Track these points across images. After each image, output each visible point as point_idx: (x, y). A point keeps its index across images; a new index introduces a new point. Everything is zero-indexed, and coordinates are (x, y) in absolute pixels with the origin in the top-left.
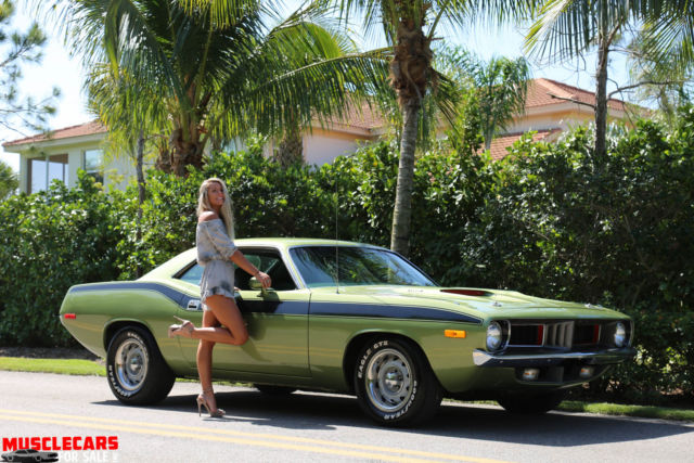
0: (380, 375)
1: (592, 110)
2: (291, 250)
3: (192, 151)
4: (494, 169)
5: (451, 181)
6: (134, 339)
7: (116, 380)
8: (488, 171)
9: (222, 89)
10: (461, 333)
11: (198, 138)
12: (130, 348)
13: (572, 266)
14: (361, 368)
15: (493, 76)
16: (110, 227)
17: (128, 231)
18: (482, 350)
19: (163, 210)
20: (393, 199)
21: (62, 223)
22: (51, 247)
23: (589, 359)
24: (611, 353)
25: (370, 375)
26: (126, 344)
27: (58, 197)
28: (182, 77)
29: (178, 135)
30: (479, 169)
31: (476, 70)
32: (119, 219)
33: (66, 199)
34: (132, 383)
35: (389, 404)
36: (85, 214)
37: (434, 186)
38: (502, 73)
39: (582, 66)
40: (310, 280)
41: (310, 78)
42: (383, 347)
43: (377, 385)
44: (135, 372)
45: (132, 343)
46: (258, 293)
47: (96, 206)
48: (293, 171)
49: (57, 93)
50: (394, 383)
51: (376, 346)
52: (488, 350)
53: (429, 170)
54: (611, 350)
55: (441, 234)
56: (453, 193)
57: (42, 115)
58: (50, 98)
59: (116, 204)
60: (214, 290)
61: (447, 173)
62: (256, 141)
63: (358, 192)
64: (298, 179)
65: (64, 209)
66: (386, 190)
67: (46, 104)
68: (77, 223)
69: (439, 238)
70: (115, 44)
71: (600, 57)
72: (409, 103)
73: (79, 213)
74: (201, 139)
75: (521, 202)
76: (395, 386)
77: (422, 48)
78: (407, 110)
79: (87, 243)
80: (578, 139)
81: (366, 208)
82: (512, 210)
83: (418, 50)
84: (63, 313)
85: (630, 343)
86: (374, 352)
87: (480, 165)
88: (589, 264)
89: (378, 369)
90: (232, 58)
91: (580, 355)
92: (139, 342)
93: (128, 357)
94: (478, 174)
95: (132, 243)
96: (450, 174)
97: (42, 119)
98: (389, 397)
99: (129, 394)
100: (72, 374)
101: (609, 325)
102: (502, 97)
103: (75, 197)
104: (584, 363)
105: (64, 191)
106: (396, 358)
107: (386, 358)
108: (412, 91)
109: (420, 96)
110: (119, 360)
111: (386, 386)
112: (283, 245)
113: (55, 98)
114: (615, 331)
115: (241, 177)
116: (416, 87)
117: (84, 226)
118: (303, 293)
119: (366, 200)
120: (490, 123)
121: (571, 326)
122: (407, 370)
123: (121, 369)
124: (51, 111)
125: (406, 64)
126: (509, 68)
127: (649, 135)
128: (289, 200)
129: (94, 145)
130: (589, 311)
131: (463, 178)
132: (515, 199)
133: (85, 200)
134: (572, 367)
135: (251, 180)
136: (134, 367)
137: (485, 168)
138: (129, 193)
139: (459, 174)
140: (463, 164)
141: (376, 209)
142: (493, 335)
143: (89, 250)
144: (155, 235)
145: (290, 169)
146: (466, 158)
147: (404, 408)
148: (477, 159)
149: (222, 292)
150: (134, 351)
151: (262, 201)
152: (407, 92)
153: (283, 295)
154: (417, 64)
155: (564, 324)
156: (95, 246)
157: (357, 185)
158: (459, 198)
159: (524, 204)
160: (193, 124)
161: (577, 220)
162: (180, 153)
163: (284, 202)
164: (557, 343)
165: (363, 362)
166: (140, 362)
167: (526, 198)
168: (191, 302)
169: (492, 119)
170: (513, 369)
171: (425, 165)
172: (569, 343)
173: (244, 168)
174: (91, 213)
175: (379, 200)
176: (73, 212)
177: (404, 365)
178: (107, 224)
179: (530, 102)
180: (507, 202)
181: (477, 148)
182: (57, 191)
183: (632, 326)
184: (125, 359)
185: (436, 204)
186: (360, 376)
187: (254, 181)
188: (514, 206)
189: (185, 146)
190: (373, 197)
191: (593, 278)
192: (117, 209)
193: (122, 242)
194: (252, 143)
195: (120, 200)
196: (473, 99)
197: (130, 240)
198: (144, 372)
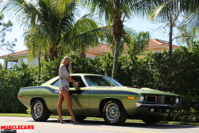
0: (110, 110)
1: (168, 43)
2: (84, 76)
3: (55, 54)
5: (128, 63)
6: (39, 103)
7: (34, 114)
8: (139, 61)
9: (64, 37)
10: (133, 98)
11: (56, 50)
12: (38, 105)
13: (163, 84)
14: (104, 109)
15: (140, 37)
16: (30, 78)
17: (36, 79)
20: (112, 68)
21: (17, 77)
22: (14, 83)
23: (169, 106)
25: (107, 110)
26: (37, 104)
27: (15, 69)
28: (52, 33)
29: (51, 50)
30: (136, 60)
31: (135, 35)
32: (33, 75)
33: (18, 70)
34: (38, 115)
35: (112, 119)
36: (23, 74)
37: (124, 65)
38: (142, 36)
39: (165, 32)
40: (90, 85)
41: (88, 34)
42: (111, 102)
43: (109, 114)
44: (39, 112)
46: (75, 88)
47: (26, 72)
49: (16, 40)
50: (114, 113)
51: (108, 102)
52: (140, 102)
53: (122, 60)
54: (175, 105)
55: (125, 78)
56: (129, 67)
57: (11, 46)
58: (14, 42)
59: (32, 71)
60: (64, 88)
61: (127, 61)
62: (73, 53)
63: (102, 67)
64: (85, 61)
65: (17, 73)
66: (110, 66)
67: (13, 43)
68: (21, 76)
69: (125, 79)
70: (34, 23)
71: (170, 28)
72: (117, 39)
73: (21, 74)
75: (149, 65)
76: (114, 114)
77: (121, 24)
78: (116, 41)
79: (24, 82)
80: (164, 52)
81: (104, 71)
82: (146, 68)
83: (120, 24)
85: (180, 103)
86: (108, 104)
87: (136, 59)
88: (168, 83)
89: (109, 109)
90: (66, 28)
91: (166, 105)
93: (37, 108)
95: (37, 82)
98: (112, 117)
99: (37, 118)
100: (20, 116)
101: (174, 98)
102: (142, 43)
103: (20, 70)
104: (167, 108)
105: (17, 68)
106: (114, 106)
107: (111, 106)
108: (118, 36)
109: (120, 37)
110: (35, 109)
111: (111, 114)
112: (82, 75)
113: (15, 41)
114: (176, 100)
116: (119, 35)
117: (23, 78)
118: (88, 88)
119: (104, 69)
120: (139, 50)
121: (164, 97)
122: (117, 109)
123: (35, 111)
124: (14, 45)
125: (116, 28)
126: (144, 34)
127: (184, 50)
128: (83, 67)
129: (25, 57)
130: (168, 93)
131: (132, 63)
132: (147, 65)
133: (23, 70)
134: (164, 109)
136: (39, 111)
137: (138, 60)
138: (36, 68)
139: (131, 61)
140: (132, 59)
141: (107, 72)
142: (142, 98)
143: (24, 84)
145: (83, 58)
146: (132, 57)
147: (116, 120)
148: (136, 57)
149: (65, 88)
150: (39, 106)
151: (75, 67)
152: (116, 36)
153: (82, 89)
154: (119, 28)
155: (162, 96)
156: (26, 83)
157: (101, 65)
158: (131, 68)
159: (150, 66)
160: (55, 46)
161: (164, 71)
162: (51, 55)
163: (81, 67)
164: (160, 102)
165: (105, 107)
166: (41, 109)
167: (150, 64)
168: (56, 91)
169: (139, 49)
170: (147, 108)
171: (121, 59)
172: (163, 102)
174: (25, 74)
175: (108, 69)
176: (20, 73)
177: (116, 107)
178: (29, 77)
179: (150, 45)
180: (145, 65)
181: (135, 54)
183: (181, 98)
184: (36, 108)
185: (124, 70)
186: (104, 111)
187: (73, 61)
189: (53, 53)
190: (106, 68)
191: (169, 87)
193: (34, 82)
194: (72, 53)
196: (135, 40)
198: (42, 112)
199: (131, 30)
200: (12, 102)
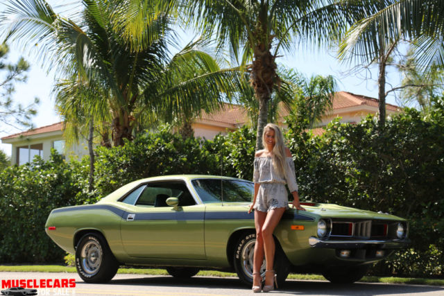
0: (250, 257)
2: (192, 181)
3: (125, 132)
4: (316, 141)
6: (93, 241)
7: (82, 268)
8: (312, 142)
9: (145, 93)
10: (302, 229)
11: (129, 123)
12: (90, 247)
13: (368, 193)
14: (238, 252)
15: (313, 88)
16: (72, 184)
17: (83, 187)
18: (315, 237)
19: (108, 166)
21: (41, 182)
22: (34, 198)
23: (382, 244)
24: (395, 242)
25: (244, 256)
26: (88, 244)
27: (38, 166)
28: (119, 85)
29: (116, 122)
30: (306, 141)
31: (303, 84)
32: (77, 179)
33: (43, 168)
34: (91, 269)
36: (55, 176)
38: (318, 85)
40: (205, 200)
41: (199, 84)
42: (252, 238)
43: (248, 262)
44: (93, 262)
45: (93, 244)
46: (172, 208)
47: (62, 171)
48: (190, 141)
49: (37, 101)
51: (247, 238)
52: (319, 237)
54: (395, 240)
57: (28, 115)
58: (33, 104)
59: (75, 169)
62: (165, 127)
63: (230, 157)
64: (193, 145)
65: (42, 174)
66: (248, 154)
67: (30, 108)
68: (51, 182)
71: (380, 69)
72: (263, 96)
73: (51, 176)
74: (131, 124)
75: (335, 153)
77: (270, 62)
78: (262, 100)
79: (57, 195)
80: (368, 122)
81: (235, 167)
82: (330, 159)
83: (268, 63)
84: (47, 227)
85: (406, 236)
86: (247, 241)
87: (307, 137)
88: (379, 192)
89: (248, 253)
90: (150, 73)
91: (376, 242)
92: (97, 243)
93: (89, 253)
94: (305, 144)
95: (86, 194)
96: (289, 144)
97: (28, 118)
99: (90, 276)
101: (393, 225)
102: (318, 100)
103: (49, 166)
104: (378, 247)
105: (42, 163)
108: (265, 89)
109: (269, 92)
110: (84, 255)
112: (187, 179)
113: (36, 104)
114: (397, 229)
115: (157, 145)
116: (267, 87)
117: (55, 184)
118: (200, 207)
119: (235, 162)
120: (312, 117)
121: (370, 223)
123: (84, 260)
124: (34, 112)
125: (260, 72)
126: (322, 82)
127: (413, 117)
128: (187, 158)
129: (59, 137)
130: (379, 215)
131: (296, 146)
132: (331, 152)
133: (55, 168)
134: (371, 250)
135: (164, 146)
136: (93, 259)
137: (310, 140)
138: (84, 162)
139: (294, 144)
140: (296, 138)
141: (242, 167)
142: (321, 228)
143: (58, 199)
144: (103, 182)
145: (188, 139)
146: (298, 134)
148: (305, 134)
150: (93, 248)
151: (171, 159)
152: (261, 89)
153: (186, 209)
154: (267, 72)
155: (365, 222)
156: (62, 197)
157: (229, 152)
159: (337, 155)
160: (126, 114)
161: (368, 165)
162: (117, 132)
163: (185, 159)
164: (361, 234)
165: (239, 248)
166: (97, 256)
167: (338, 151)
168: (129, 216)
169: (312, 114)
170: (334, 250)
172: (369, 235)
173: (159, 139)
174: (60, 176)
175: (243, 162)
176: (48, 175)
178: (70, 182)
179: (335, 105)
180: (326, 153)
181: (304, 128)
182: (37, 162)
183: (408, 225)
184: (87, 254)
186: (238, 257)
187: (166, 147)
188: (331, 157)
189: (121, 128)
190: (240, 159)
191: (382, 200)
192: (76, 173)
193: (80, 193)
194: (162, 128)
195: (78, 167)
196: (302, 97)
197: (84, 192)
198: (99, 261)
199: (293, 73)
200: (32, 240)
